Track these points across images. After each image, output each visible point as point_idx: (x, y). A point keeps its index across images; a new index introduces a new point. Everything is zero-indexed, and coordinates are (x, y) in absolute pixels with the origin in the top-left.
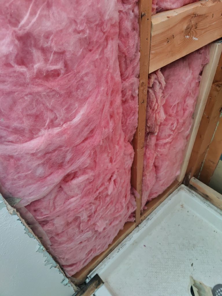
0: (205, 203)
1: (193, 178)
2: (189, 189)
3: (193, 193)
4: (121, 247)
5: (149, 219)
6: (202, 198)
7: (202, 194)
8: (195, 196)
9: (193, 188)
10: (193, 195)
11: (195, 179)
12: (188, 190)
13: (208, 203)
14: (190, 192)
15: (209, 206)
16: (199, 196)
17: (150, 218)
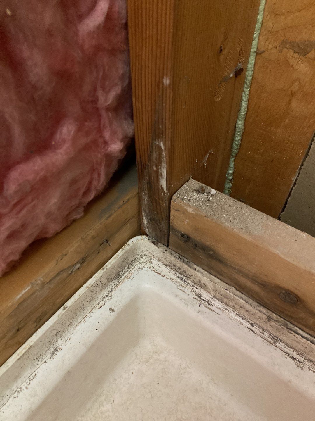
14: (185, 277)
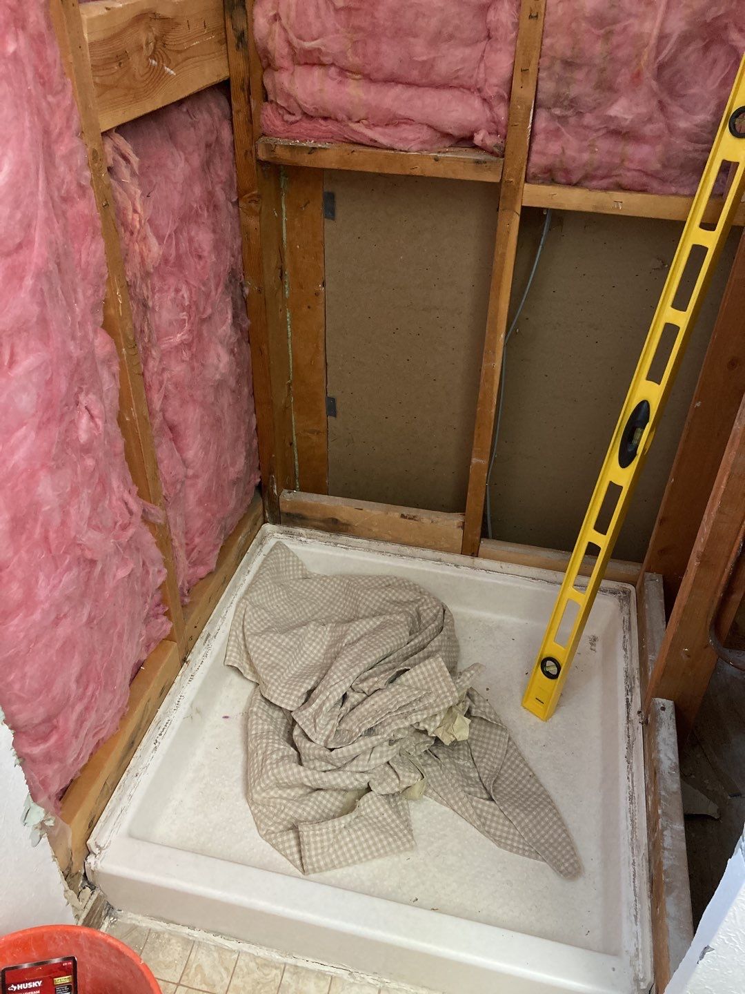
0: (336, 544)
1: (285, 491)
2: (285, 528)
3: (300, 535)
4: (161, 735)
5: (209, 635)
6: (327, 535)
7: (322, 524)
8: (309, 540)
9: (292, 519)
10: (303, 539)
11: (289, 492)
12: (286, 533)
13: (343, 538)
14: (292, 534)
15: (347, 546)
16: (319, 533)
17: (212, 635)
